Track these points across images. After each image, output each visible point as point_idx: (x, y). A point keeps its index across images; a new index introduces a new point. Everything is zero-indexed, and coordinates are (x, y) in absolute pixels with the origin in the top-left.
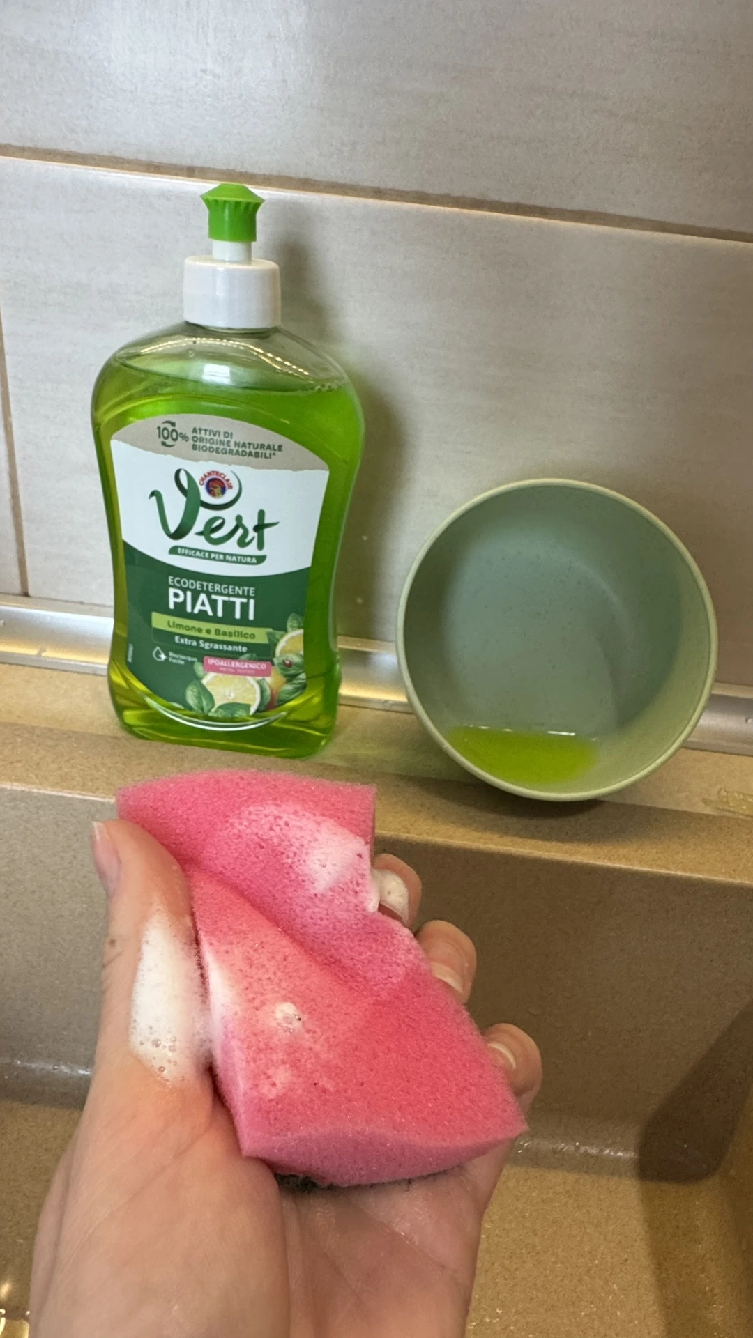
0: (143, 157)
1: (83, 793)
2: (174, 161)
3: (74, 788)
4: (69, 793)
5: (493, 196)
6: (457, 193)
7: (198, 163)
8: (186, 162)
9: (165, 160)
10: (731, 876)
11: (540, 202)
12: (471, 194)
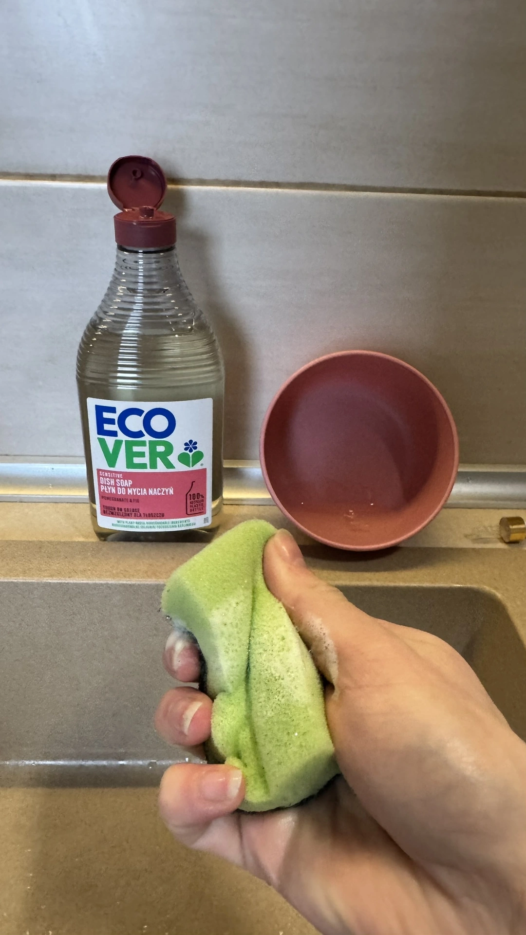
0: (22, 171)
1: (24, 578)
2: (43, 171)
3: (18, 575)
4: (15, 579)
5: (245, 178)
6: (222, 177)
7: (57, 172)
8: (50, 171)
9: (36, 172)
10: (432, 583)
11: (275, 179)
12: (232, 178)
